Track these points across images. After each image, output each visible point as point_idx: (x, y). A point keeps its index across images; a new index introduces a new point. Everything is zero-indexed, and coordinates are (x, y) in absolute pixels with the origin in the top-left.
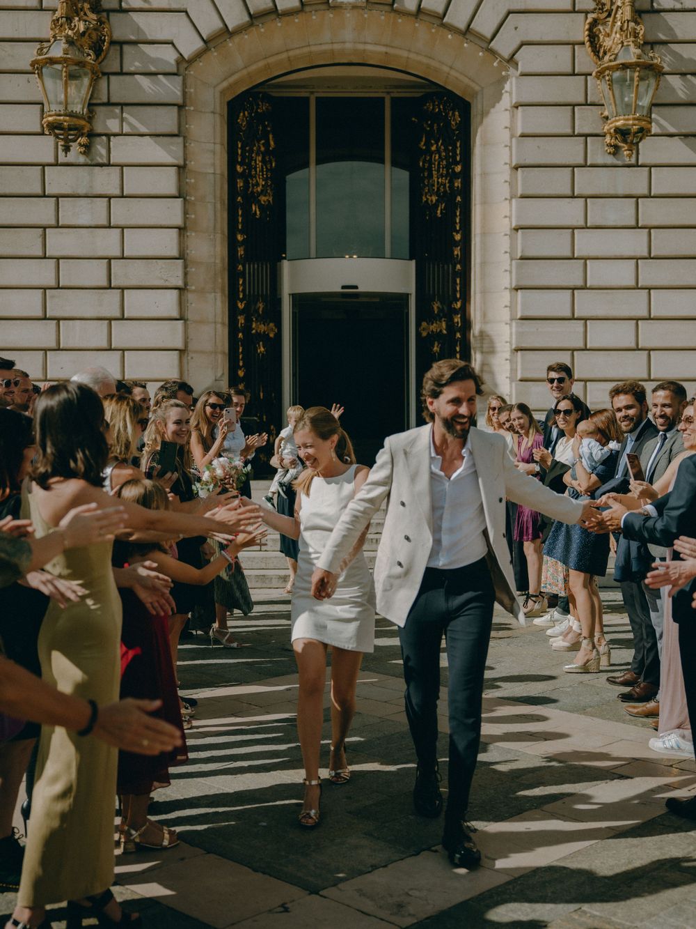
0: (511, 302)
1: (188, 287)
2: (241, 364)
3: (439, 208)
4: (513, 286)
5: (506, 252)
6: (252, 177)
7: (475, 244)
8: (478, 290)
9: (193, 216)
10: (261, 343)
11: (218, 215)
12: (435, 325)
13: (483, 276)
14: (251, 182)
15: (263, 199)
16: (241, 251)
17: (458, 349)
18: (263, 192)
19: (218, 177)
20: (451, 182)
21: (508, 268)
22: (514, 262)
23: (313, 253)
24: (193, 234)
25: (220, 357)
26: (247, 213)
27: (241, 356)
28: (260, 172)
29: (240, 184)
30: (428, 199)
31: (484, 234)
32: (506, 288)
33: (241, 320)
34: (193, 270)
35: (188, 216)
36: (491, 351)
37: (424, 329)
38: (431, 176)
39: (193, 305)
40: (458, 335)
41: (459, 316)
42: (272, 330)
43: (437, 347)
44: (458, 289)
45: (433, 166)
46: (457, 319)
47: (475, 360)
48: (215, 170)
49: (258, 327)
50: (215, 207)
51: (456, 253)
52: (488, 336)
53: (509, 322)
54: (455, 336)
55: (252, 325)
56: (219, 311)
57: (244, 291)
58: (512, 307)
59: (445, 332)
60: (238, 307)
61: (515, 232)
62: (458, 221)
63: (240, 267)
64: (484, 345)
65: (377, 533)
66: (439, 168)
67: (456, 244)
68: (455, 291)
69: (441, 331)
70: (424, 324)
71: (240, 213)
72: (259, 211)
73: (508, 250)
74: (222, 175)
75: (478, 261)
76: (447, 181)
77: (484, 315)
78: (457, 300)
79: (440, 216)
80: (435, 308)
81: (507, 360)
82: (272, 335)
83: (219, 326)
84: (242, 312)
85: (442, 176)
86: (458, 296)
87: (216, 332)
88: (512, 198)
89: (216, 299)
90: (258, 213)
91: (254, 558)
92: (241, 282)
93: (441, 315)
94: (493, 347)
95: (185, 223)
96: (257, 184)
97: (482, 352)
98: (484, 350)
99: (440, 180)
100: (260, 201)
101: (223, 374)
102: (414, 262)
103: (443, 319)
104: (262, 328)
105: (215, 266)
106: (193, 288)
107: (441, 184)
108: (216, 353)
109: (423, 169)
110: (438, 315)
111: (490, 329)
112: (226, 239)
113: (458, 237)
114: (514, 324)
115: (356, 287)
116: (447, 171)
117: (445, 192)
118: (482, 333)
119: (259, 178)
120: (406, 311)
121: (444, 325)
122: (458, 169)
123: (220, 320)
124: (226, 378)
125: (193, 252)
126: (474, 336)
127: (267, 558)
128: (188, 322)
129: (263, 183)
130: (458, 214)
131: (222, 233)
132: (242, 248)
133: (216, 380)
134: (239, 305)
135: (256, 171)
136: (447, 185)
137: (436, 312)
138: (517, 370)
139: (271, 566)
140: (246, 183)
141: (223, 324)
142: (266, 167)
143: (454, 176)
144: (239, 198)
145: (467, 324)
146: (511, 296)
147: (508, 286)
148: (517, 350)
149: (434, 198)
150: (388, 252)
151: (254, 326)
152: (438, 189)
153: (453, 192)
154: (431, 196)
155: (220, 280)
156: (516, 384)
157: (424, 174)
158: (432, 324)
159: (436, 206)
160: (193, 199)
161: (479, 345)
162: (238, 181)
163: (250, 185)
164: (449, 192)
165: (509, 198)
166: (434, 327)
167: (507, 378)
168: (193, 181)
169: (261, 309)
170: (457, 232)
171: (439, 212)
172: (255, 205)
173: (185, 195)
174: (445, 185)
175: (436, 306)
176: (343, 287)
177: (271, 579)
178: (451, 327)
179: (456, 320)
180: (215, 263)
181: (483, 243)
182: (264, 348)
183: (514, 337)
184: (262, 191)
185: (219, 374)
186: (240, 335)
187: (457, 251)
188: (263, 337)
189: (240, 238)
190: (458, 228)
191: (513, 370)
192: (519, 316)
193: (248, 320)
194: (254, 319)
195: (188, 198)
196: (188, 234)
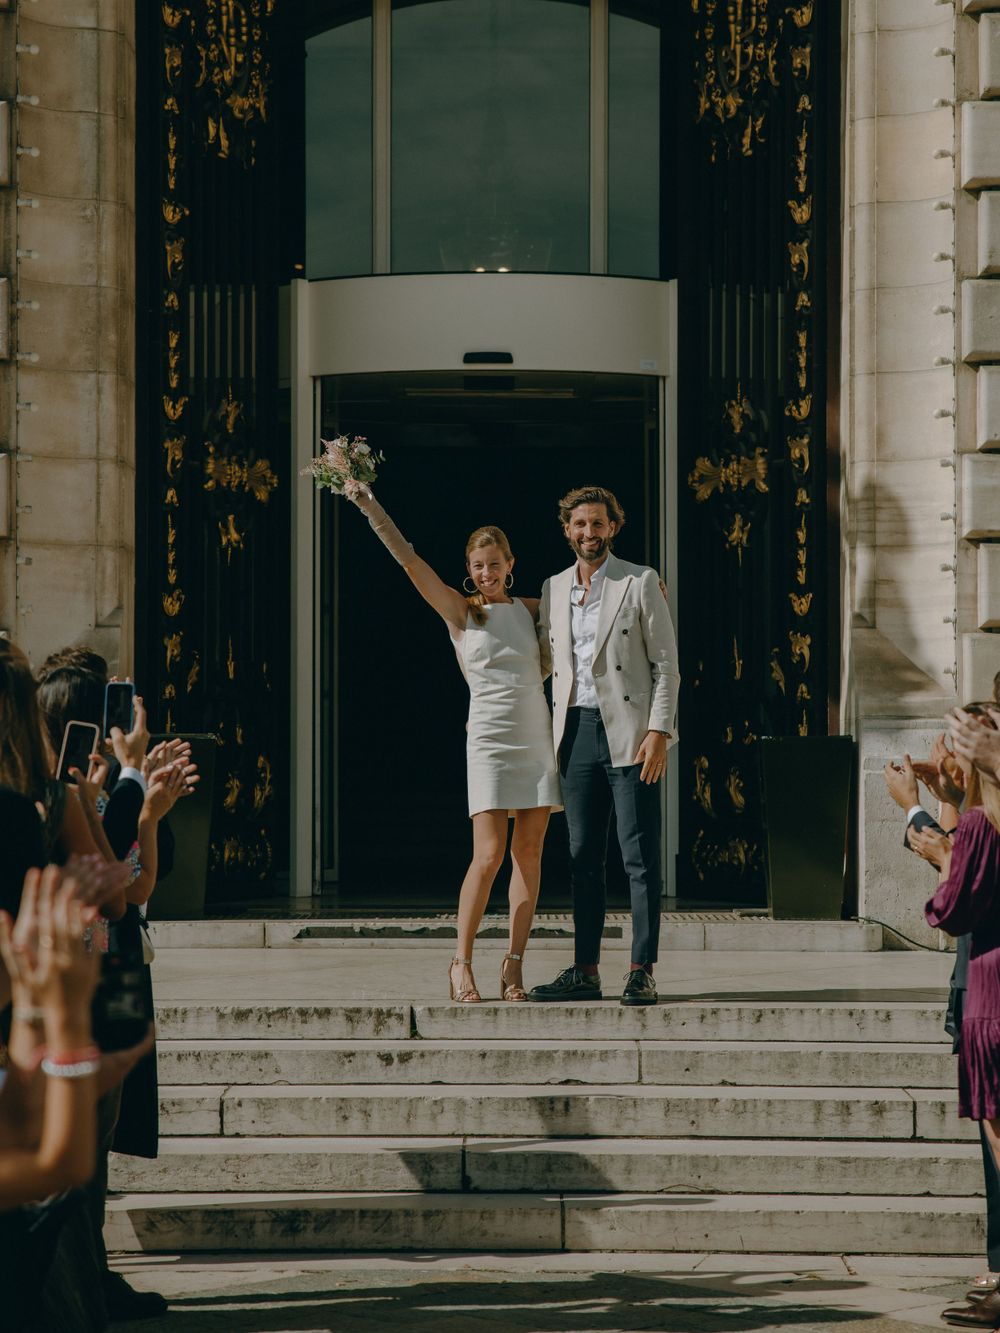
0: (957, 400)
1: (19, 357)
2: (172, 578)
3: (749, 131)
4: (965, 354)
5: (943, 257)
6: (206, 41)
7: (852, 233)
8: (861, 366)
9: (35, 153)
10: (231, 518)
11: (109, 147)
12: (734, 466)
13: (876, 325)
14: (203, 54)
15: (239, 103)
16: (174, 254)
17: (802, 536)
18: (240, 85)
19: (109, 38)
20: (784, 56)
21: (950, 303)
22: (966, 285)
23: (382, 261)
24: (35, 204)
25: (110, 558)
26: (195, 147)
27: (171, 557)
28: (228, 27)
29: (173, 59)
30: (714, 104)
31: (878, 205)
32: (944, 362)
33: (174, 450)
34: (35, 306)
35: (20, 151)
36: (900, 541)
37: (702, 479)
38: (723, 38)
39: (34, 408)
40: (803, 496)
41: (806, 441)
42: (264, 480)
43: (742, 529)
44: (802, 362)
45: (731, 9)
46: (800, 450)
47: (853, 569)
48: (98, 19)
49: (224, 472)
50: (99, 128)
51: (796, 259)
52: (891, 499)
53: (951, 459)
54: (795, 500)
55: (203, 464)
56: (109, 424)
57: (182, 367)
58: (960, 415)
59: (763, 487)
60: (165, 414)
61: (971, 198)
62: (802, 166)
63: (172, 299)
64: (880, 527)
65: (567, 1082)
66: (747, 14)
67: (796, 233)
68: (793, 368)
69: (752, 483)
70: (703, 464)
71: (172, 144)
72: (228, 138)
73: (950, 251)
74: (120, 33)
75: (861, 282)
76: (770, 54)
77: (879, 438)
78: (797, 395)
79: (750, 152)
80: (736, 417)
81: (946, 569)
82: (262, 495)
83: (109, 470)
84: (178, 428)
85: (756, 38)
86: (803, 383)
87: (99, 485)
88: (960, 100)
89: (99, 391)
90: (224, 143)
91: (202, 1158)
92: (173, 343)
93: (753, 436)
94: (905, 533)
95: (12, 172)
96: (223, 62)
97: (873, 547)
98: (881, 540)
99: (750, 50)
100: (230, 110)
101: (119, 608)
102: (673, 285)
103: (759, 450)
104: (235, 474)
105: (98, 295)
106: (35, 358)
107: (754, 62)
108: (98, 546)
109: (701, 19)
110: (743, 437)
111: (899, 480)
112: (131, 220)
113: (802, 214)
114: (967, 463)
115: (506, 358)
116: (772, 23)
117: (765, 83)
118: (871, 488)
119: (229, 45)
120: (648, 426)
121: (761, 465)
122: (804, 16)
123: (112, 452)
124: (128, 618)
125: (35, 256)
126: (849, 500)
127: (238, 1157)
128: (19, 458)
129: (240, 58)
130: (802, 147)
131: (121, 201)
132: (178, 245)
133: (98, 626)
134: (168, 408)
135: (219, 24)
136: (772, 64)
137: (738, 431)
138: (975, 599)
139: (252, 1182)
140: (191, 58)
141: (120, 462)
142: (249, 14)
143: (793, 37)
144: (170, 101)
145: (828, 464)
146: (957, 386)
147: (951, 356)
148: (975, 540)
149: (733, 102)
150: (598, 256)
151: (210, 468)
152: (745, 75)
153: (790, 84)
154: (723, 95)
155: (112, 337)
156: (973, 640)
157: (703, 35)
158: (726, 466)
159: (737, 125)
160: (35, 101)
161: (864, 526)
162: (167, 51)
163: (203, 63)
164: (776, 83)
165: (952, 100)
166: (731, 473)
167: (947, 621)
168: (34, 50)
169: (231, 420)
170: (801, 199)
171: (746, 141)
172: (217, 122)
173: (11, 92)
174: (765, 62)
175: (737, 413)
176: (469, 358)
177: (252, 1222)
178: (782, 473)
179: (796, 453)
180: (98, 286)
181: (877, 231)
182: (238, 531)
183: (967, 502)
184: (236, 80)
185: (108, 608)
186: (171, 493)
187: (799, 255)
188: (239, 500)
189: (170, 214)
190: (802, 188)
191: (966, 600)
192: (981, 442)
193: (195, 454)
194: (211, 450)
195: (20, 99)
196: (20, 203)
